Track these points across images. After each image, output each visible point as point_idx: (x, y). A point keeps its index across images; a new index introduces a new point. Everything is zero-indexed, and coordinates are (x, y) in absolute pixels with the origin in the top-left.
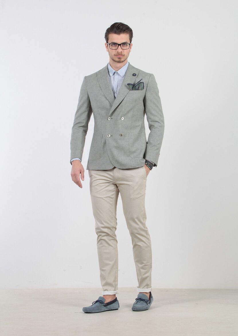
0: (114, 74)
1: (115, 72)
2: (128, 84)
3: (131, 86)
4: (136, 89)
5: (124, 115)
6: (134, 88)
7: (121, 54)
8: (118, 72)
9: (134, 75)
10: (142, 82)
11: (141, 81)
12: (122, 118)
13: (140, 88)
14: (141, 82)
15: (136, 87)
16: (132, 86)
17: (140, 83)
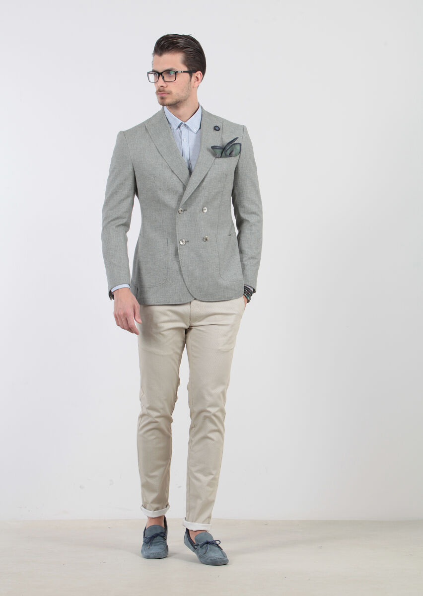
0: (179, 127)
1: (182, 123)
2: (213, 147)
3: (219, 152)
4: (226, 156)
5: (207, 204)
6: (223, 154)
7: (164, 91)
8: (186, 123)
9: (216, 129)
10: (238, 144)
11: (236, 142)
12: (205, 208)
13: (234, 153)
14: (236, 144)
15: (226, 151)
16: (221, 150)
17: (234, 144)
